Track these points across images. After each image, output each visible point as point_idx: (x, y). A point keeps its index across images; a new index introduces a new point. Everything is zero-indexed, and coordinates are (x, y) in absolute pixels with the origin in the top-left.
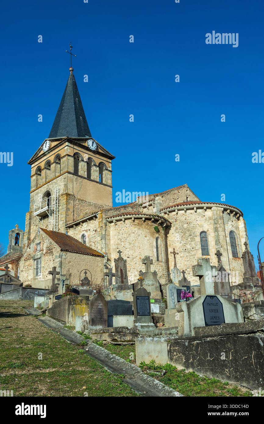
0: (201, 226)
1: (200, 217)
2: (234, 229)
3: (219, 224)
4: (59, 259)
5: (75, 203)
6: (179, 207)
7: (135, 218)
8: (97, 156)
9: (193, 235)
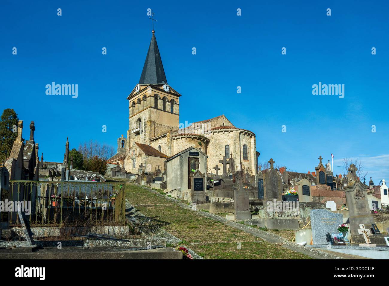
0: (226, 142)
1: (226, 137)
2: (246, 144)
3: (237, 141)
4: (145, 160)
5: (155, 126)
6: (215, 131)
7: (187, 137)
8: (170, 95)
9: (221, 147)
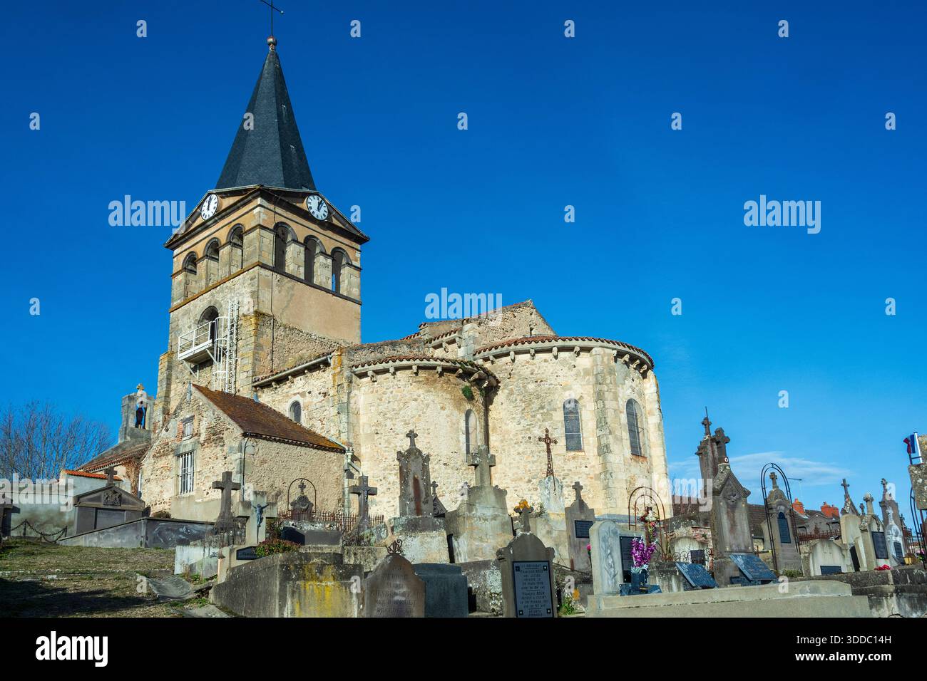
0: (566, 388)
1: (565, 369)
2: (635, 396)
3: (607, 385)
4: (238, 455)
5: (275, 335)
7: (419, 368)
8: (329, 233)
9: (547, 407)
